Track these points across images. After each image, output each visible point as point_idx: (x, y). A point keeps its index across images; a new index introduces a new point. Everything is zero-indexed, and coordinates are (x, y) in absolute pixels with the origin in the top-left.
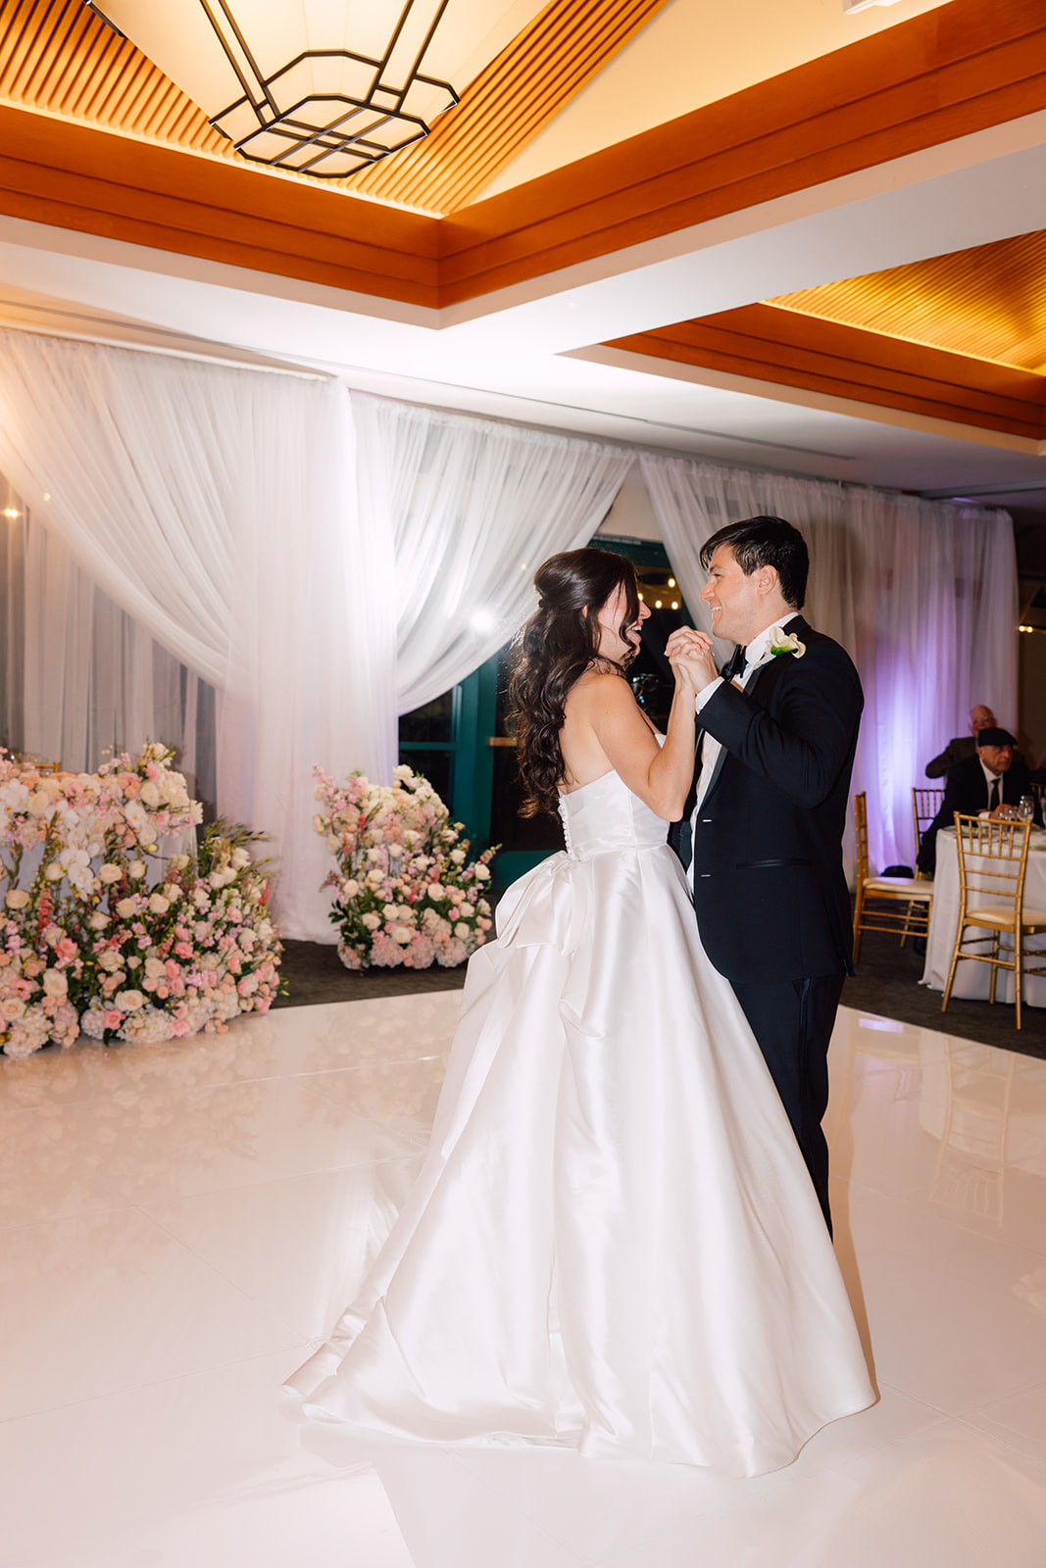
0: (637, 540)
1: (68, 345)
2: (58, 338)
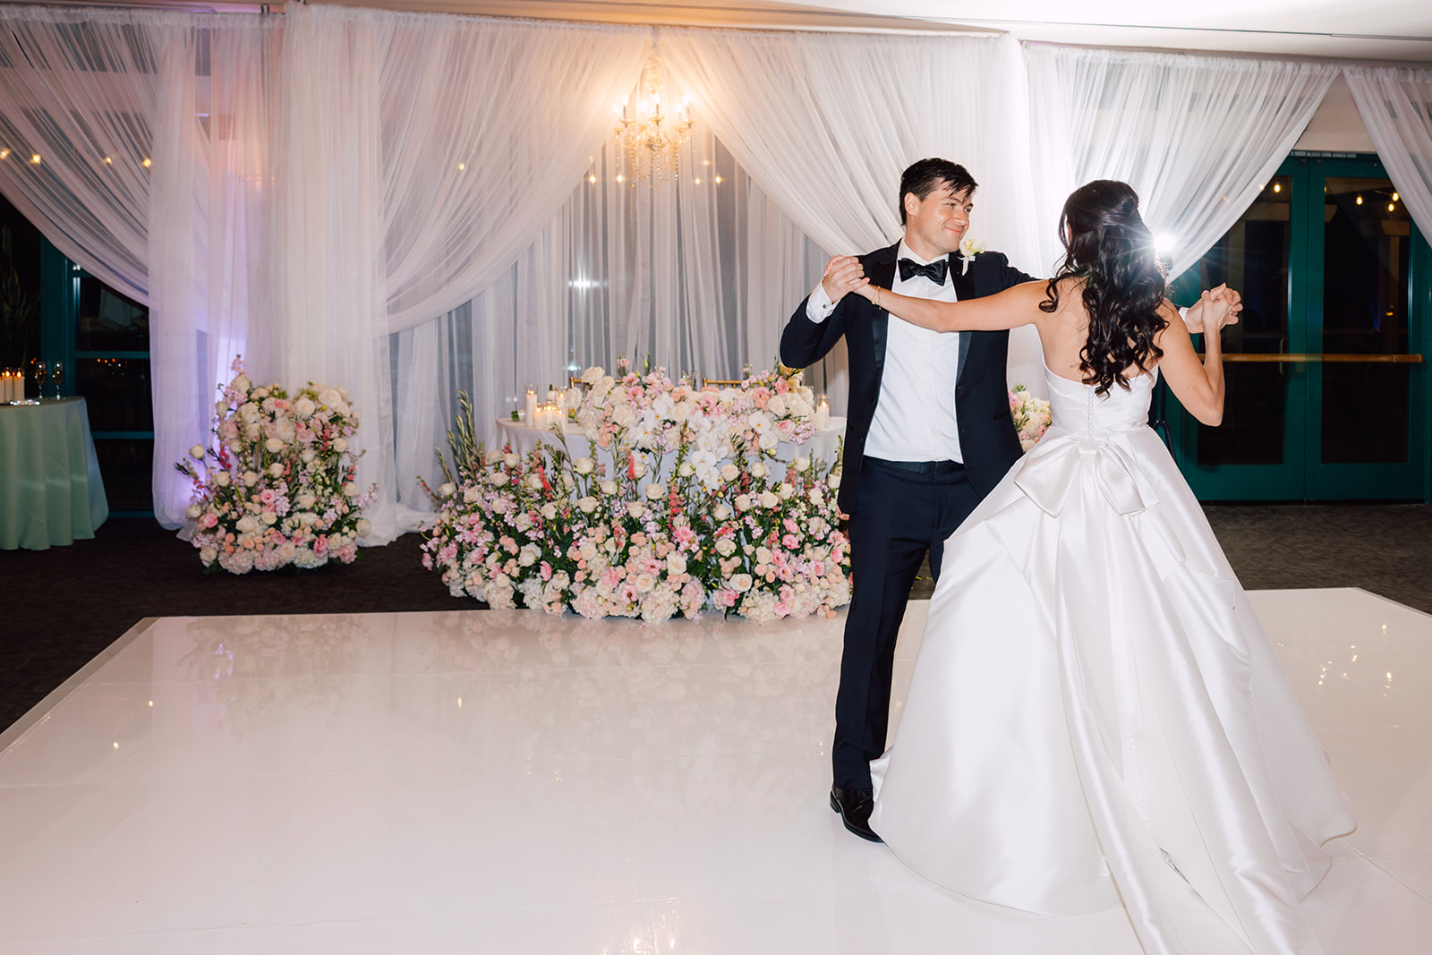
0: (1352, 153)
1: (772, 35)
2: (765, 31)
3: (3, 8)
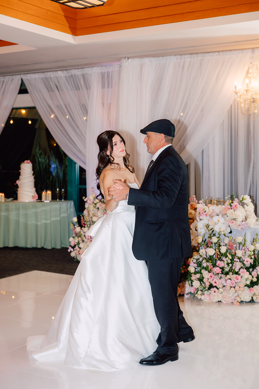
3: (52, 73)
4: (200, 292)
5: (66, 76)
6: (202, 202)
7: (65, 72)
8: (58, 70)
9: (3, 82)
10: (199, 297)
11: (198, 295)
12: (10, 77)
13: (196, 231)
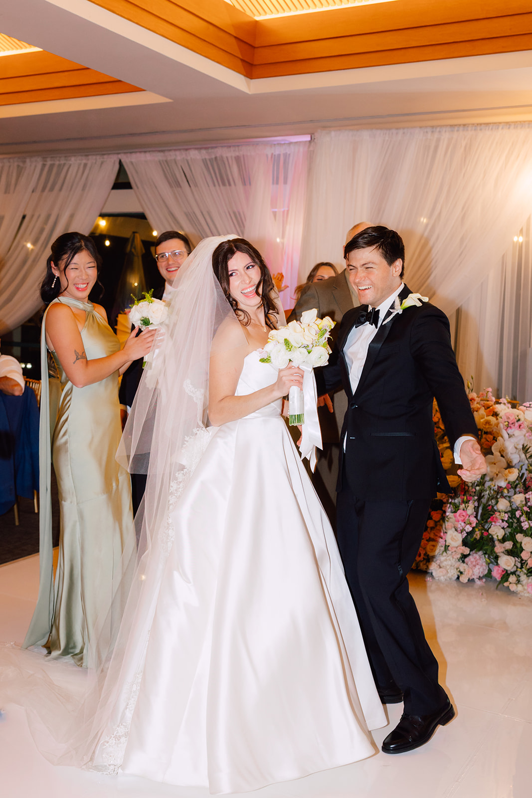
3: (178, 153)
4: (512, 579)
5: (205, 159)
6: (506, 402)
7: (204, 151)
8: (190, 149)
9: (85, 165)
10: (513, 588)
11: (510, 583)
12: (98, 157)
13: (502, 458)
